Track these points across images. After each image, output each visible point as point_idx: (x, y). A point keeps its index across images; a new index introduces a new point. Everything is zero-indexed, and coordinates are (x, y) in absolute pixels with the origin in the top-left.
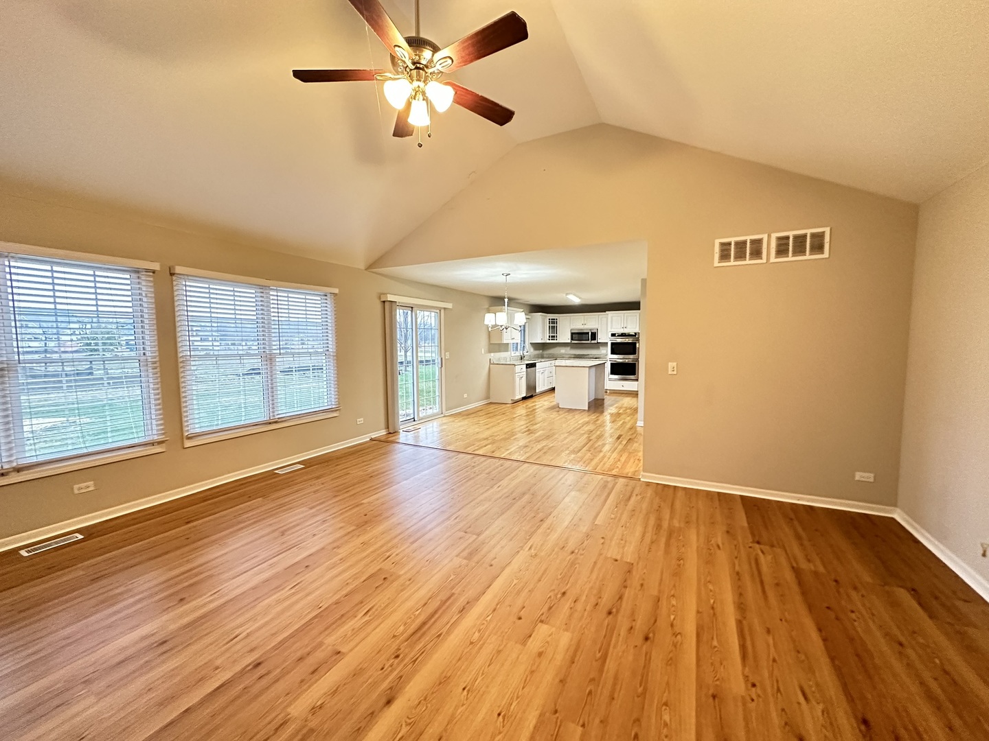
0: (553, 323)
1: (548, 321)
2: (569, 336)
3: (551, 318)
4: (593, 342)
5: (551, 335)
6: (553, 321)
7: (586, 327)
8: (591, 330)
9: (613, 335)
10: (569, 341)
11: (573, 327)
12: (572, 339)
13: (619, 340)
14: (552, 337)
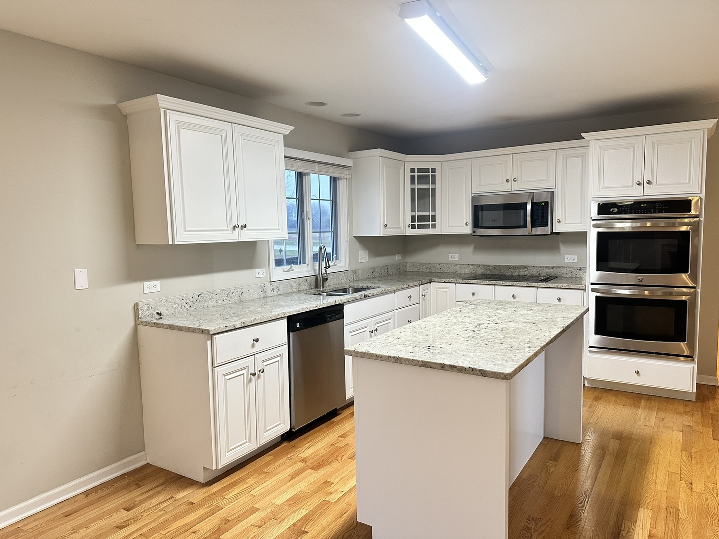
0: (423, 179)
1: (409, 174)
2: (467, 215)
3: (417, 166)
4: (539, 231)
5: (417, 214)
6: (423, 176)
7: (517, 187)
8: (531, 195)
9: (605, 208)
10: (468, 230)
11: (478, 190)
12: (476, 223)
13: (625, 225)
14: (421, 219)
